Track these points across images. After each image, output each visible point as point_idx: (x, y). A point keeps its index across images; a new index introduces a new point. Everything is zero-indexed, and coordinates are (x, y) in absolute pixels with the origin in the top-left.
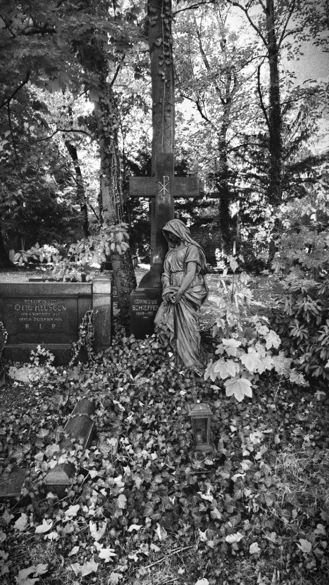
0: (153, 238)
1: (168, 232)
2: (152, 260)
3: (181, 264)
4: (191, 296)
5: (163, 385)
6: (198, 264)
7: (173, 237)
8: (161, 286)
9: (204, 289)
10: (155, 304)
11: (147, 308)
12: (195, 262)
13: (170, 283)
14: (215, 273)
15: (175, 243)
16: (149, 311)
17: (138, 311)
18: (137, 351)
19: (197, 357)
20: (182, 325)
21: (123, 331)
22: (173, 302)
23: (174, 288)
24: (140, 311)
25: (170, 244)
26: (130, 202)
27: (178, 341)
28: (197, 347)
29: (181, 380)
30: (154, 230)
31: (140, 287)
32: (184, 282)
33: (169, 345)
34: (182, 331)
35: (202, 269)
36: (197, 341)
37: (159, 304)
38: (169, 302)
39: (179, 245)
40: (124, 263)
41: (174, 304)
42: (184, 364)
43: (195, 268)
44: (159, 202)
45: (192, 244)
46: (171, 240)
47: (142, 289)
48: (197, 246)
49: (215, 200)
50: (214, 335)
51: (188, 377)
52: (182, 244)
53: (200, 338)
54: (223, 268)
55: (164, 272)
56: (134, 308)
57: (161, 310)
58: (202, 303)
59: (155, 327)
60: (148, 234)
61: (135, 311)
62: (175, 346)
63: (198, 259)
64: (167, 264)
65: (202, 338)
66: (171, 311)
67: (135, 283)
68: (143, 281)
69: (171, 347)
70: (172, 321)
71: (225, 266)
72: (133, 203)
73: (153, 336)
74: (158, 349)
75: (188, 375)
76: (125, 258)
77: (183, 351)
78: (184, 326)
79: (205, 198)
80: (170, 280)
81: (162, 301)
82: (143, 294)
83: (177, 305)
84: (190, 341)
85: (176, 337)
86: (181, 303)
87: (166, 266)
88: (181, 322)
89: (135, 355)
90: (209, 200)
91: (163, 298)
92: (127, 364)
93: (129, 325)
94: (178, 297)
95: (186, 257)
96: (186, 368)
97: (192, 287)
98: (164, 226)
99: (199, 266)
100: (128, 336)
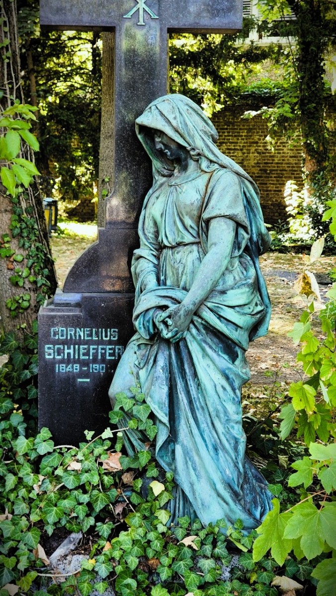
0: (108, 147)
1: (151, 133)
2: (104, 212)
3: (189, 222)
4: (220, 317)
5: (134, 577)
6: (239, 225)
7: (166, 146)
8: (130, 288)
9: (257, 299)
10: (110, 342)
11: (87, 354)
12: (230, 218)
13: (158, 279)
14: (284, 250)
15: (172, 162)
16: (95, 360)
17: (62, 361)
18: (58, 479)
19: (236, 495)
20: (190, 402)
21: (17, 418)
22: (166, 334)
23: (171, 293)
24: (68, 361)
25: (156, 164)
26: (36, 42)
27: (178, 449)
28: (236, 466)
29: (189, 562)
30: (109, 125)
31: (66, 290)
32: (199, 277)
33: (153, 460)
34: (192, 420)
35: (251, 239)
36: (236, 449)
37: (123, 341)
38: (155, 337)
39: (185, 168)
40: (20, 220)
41: (167, 341)
42: (196, 516)
43: (233, 234)
44: (123, 44)
45: (223, 167)
46: (161, 154)
47: (74, 297)
48: (238, 174)
49: (283, 41)
50: (284, 432)
51: (209, 553)
52: (192, 165)
53: (243, 438)
54: (306, 237)
55: (137, 245)
56: (49, 352)
57: (130, 357)
58: (251, 339)
59: (110, 408)
60: (93, 135)
61: (53, 362)
62: (169, 465)
63: (239, 211)
64: (149, 225)
65: (249, 440)
66: (162, 362)
67: (52, 278)
68: (79, 273)
69: (158, 466)
70: (161, 392)
71: (312, 232)
72: (44, 46)
73: (107, 433)
74: (121, 472)
75: (208, 548)
76: (24, 205)
77: (194, 478)
78: (197, 405)
79: (253, 35)
80: (159, 270)
81: (133, 331)
82: (77, 312)
83: (178, 346)
84: (216, 449)
85: (173, 437)
86: (189, 338)
87: (146, 231)
88: (188, 393)
89: (52, 489)
90: (268, 41)
91: (136, 323)
92: (27, 516)
93: (35, 401)
94: (182, 320)
95: (204, 204)
96: (203, 528)
97: (223, 292)
98: (139, 113)
99: (241, 231)
100: (31, 433)
